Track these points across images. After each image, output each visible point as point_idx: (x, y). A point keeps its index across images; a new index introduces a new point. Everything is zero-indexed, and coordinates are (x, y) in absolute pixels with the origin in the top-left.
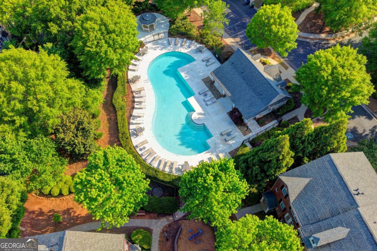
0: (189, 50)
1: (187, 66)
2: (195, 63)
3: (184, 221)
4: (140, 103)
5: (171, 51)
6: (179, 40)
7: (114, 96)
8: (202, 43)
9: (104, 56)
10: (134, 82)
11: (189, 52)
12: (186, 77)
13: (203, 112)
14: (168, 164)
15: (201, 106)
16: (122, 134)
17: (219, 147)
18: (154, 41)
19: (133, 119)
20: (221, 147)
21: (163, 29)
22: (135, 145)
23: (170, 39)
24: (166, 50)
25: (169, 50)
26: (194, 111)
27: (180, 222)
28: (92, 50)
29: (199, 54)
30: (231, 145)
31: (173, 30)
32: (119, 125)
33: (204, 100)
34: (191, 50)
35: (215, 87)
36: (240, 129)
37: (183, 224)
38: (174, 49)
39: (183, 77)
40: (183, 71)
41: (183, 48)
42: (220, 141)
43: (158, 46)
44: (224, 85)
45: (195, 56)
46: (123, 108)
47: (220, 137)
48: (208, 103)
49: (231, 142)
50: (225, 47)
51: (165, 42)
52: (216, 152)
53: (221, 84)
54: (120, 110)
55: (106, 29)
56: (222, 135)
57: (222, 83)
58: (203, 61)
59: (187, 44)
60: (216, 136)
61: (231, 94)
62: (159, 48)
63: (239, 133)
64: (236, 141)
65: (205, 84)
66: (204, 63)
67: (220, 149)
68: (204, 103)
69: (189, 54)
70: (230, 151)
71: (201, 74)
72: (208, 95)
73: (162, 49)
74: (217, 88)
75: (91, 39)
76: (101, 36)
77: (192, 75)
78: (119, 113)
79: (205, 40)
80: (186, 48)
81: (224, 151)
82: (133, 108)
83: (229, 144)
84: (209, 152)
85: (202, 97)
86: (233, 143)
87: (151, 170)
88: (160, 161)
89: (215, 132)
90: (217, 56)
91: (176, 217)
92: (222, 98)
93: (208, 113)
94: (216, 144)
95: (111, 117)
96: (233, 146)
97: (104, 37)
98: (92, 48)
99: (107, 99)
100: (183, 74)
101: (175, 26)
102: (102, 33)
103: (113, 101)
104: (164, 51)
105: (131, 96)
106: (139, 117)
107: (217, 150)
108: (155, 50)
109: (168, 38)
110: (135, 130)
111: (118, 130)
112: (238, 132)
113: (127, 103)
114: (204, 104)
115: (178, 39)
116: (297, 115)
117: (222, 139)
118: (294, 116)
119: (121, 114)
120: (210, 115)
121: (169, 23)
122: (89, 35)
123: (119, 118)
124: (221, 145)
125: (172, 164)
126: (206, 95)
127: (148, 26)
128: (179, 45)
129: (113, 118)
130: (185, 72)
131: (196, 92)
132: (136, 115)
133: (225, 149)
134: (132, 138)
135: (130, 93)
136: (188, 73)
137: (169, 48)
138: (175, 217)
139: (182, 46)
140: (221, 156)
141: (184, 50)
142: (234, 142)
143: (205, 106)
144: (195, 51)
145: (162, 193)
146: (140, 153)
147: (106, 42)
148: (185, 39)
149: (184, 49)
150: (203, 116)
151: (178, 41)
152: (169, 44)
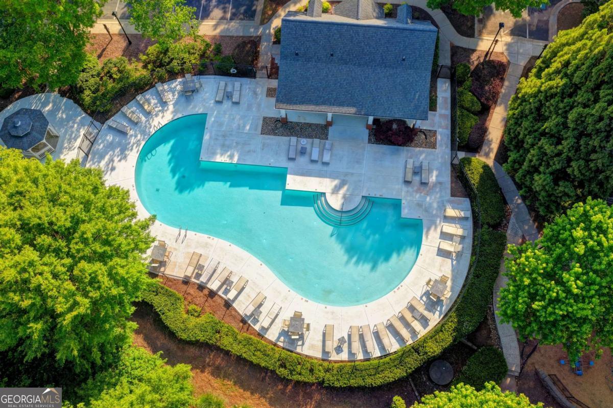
0: (171, 107)
1: (206, 137)
2: (213, 119)
3: (530, 361)
4: (227, 282)
5: (143, 143)
6: (130, 110)
7: (172, 327)
8: (173, 75)
9: (121, 290)
10: (162, 264)
11: (175, 112)
12: (231, 157)
13: (336, 182)
14: (408, 316)
15: (320, 175)
16: (283, 366)
17: (430, 204)
18: (87, 155)
19: (256, 321)
20: (432, 200)
21: (69, 119)
22: (319, 355)
23: (110, 122)
24: (135, 150)
25: (138, 145)
26: (324, 194)
27: (526, 368)
28: (81, 310)
29: (198, 98)
30: (439, 183)
31: (98, 103)
32: (255, 360)
33: (313, 161)
34: (175, 105)
35: (297, 124)
36: (416, 146)
37: (537, 367)
38: (143, 133)
39: (228, 161)
40: (214, 154)
41: (157, 115)
42: (418, 196)
43: (107, 157)
44: (324, 103)
45: (196, 108)
46: (218, 327)
47: (410, 189)
48: (326, 158)
49: (433, 178)
50: (220, 45)
51: (110, 138)
52: (437, 216)
53: (317, 108)
54: (218, 336)
55: (54, 234)
56: (407, 182)
57: (317, 104)
58: (219, 102)
59: (153, 101)
60: (403, 193)
61: (354, 106)
62: (116, 159)
63: (423, 152)
64: (437, 169)
65: (275, 134)
66: (227, 105)
67: (435, 205)
68: (318, 167)
69: (180, 116)
70: (449, 191)
71: (248, 128)
72: (308, 147)
73: (124, 157)
74: (303, 121)
75: (54, 293)
76: (63, 261)
77: (237, 143)
78: (226, 342)
79: (175, 63)
80: (163, 111)
81: (443, 201)
82: (228, 305)
83: (435, 185)
84: (429, 229)
85: (302, 160)
86: (437, 176)
87: (408, 360)
88: (391, 327)
89: (395, 189)
90: (233, 71)
91: (513, 369)
92: (330, 129)
93: (346, 175)
94: (419, 205)
95: (214, 364)
96: (441, 179)
97: (68, 255)
98: (76, 304)
99: (159, 344)
100: (221, 158)
101: (87, 92)
102: (57, 252)
103: (184, 336)
104: (133, 156)
105: (192, 291)
106: (260, 305)
107: (434, 212)
108: (113, 169)
109: (105, 126)
110: (284, 333)
111: (265, 369)
112: (421, 153)
113: (207, 309)
114: (320, 168)
115: (125, 109)
116: (451, 43)
117: (415, 188)
118: (448, 48)
119: (231, 340)
120: (352, 174)
121: (65, 99)
122: (38, 290)
123: (236, 349)
124: (428, 199)
125: (412, 308)
126: (303, 152)
127: (44, 141)
128: (143, 119)
129: (218, 361)
130: (219, 151)
131: (283, 163)
132: (251, 308)
133: (441, 197)
134: (299, 350)
135: (184, 287)
136: (225, 148)
137: (133, 140)
138: (512, 371)
139: (148, 114)
140: (451, 212)
141: (163, 119)
142: (435, 173)
143: (325, 168)
144: (183, 99)
145: (448, 364)
146: (344, 356)
147: (90, 260)
148: (139, 98)
149: (161, 115)
150: (346, 188)
151: (133, 112)
152: (123, 133)
